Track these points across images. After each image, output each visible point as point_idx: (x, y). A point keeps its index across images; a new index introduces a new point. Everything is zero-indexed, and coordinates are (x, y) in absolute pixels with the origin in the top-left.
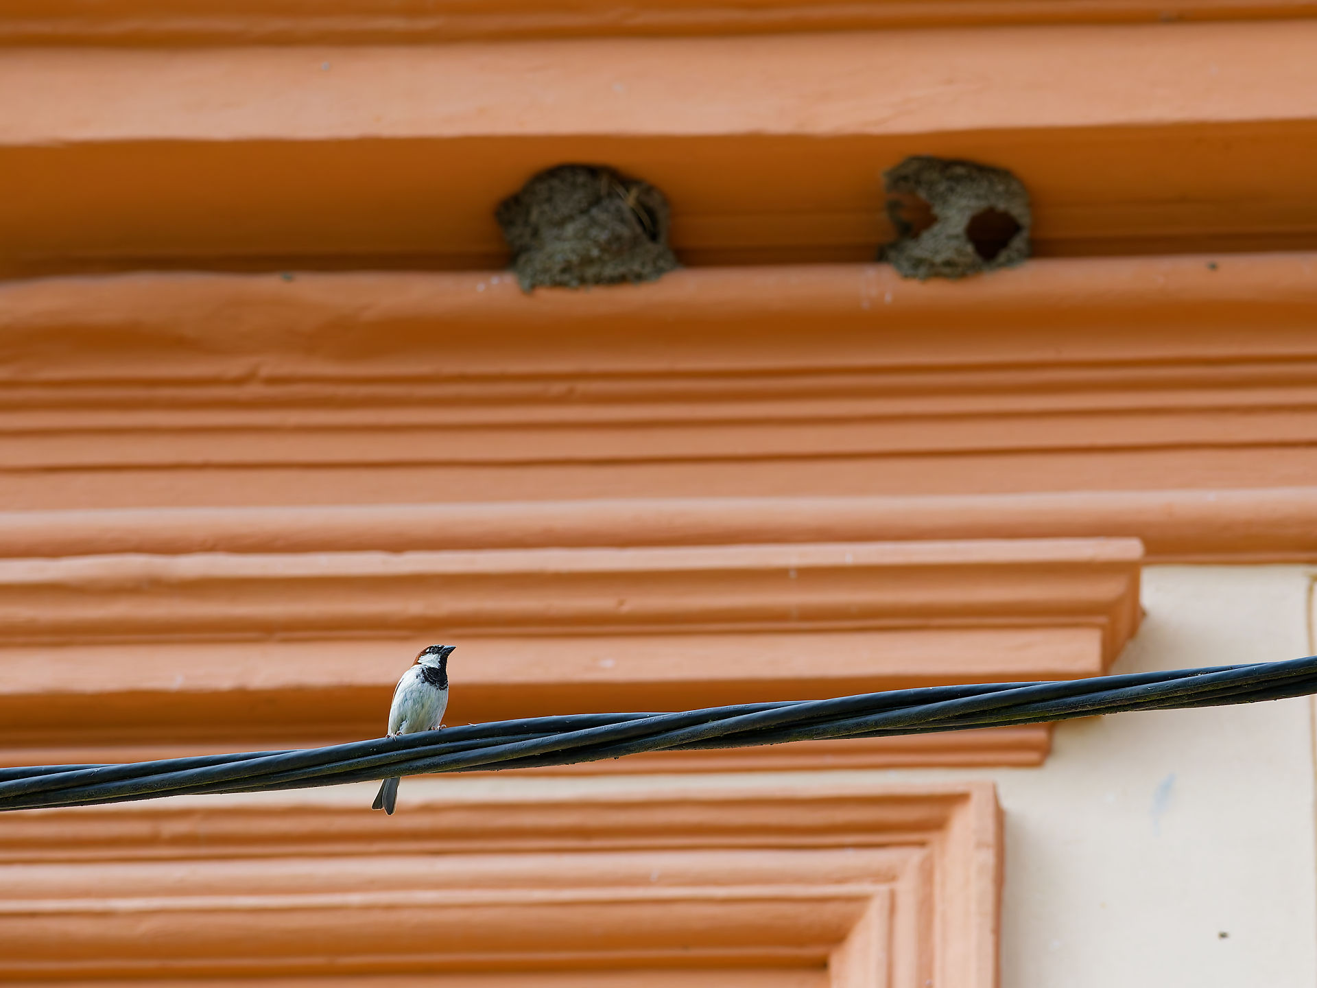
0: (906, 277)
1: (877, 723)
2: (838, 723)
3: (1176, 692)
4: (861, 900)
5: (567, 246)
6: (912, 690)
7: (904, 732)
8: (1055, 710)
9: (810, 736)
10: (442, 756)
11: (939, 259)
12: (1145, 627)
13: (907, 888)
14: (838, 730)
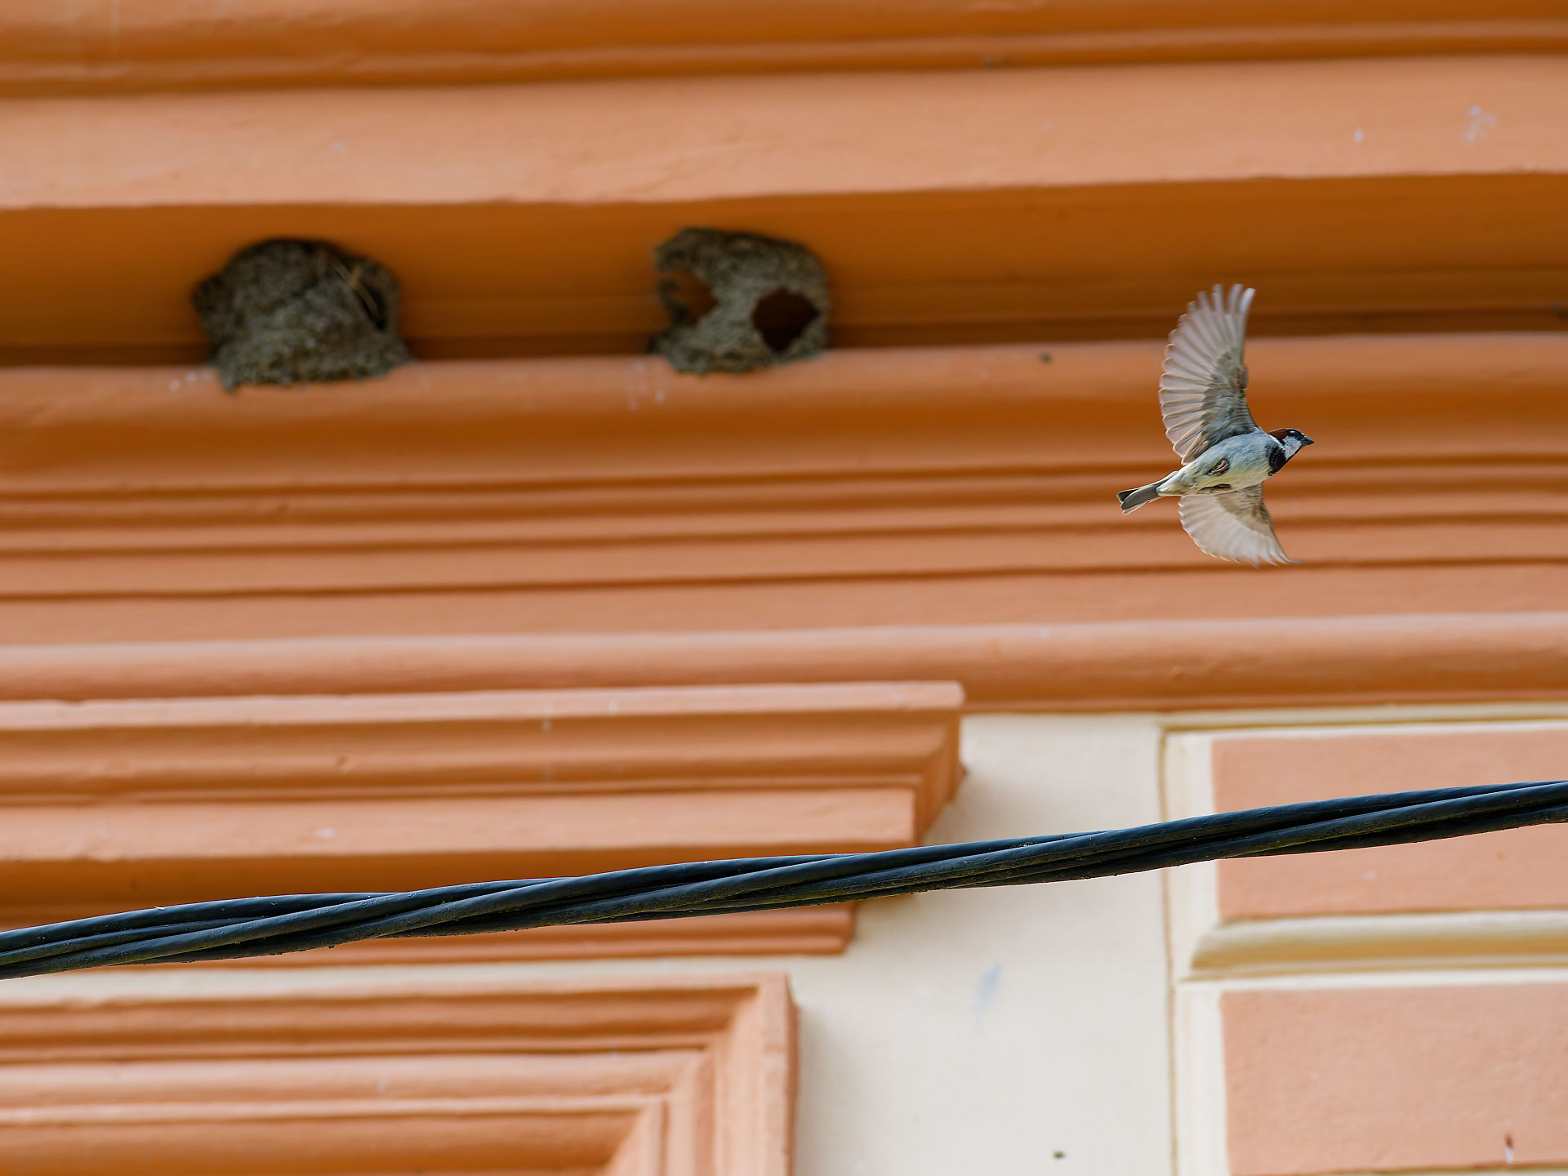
0: (681, 371)
1: (641, 905)
2: (594, 905)
3: (997, 866)
4: (628, 1114)
5: (277, 336)
6: (684, 865)
7: (675, 915)
8: (853, 888)
9: (562, 920)
10: (124, 946)
11: (720, 350)
12: (966, 788)
13: (682, 1100)
14: (596, 912)
